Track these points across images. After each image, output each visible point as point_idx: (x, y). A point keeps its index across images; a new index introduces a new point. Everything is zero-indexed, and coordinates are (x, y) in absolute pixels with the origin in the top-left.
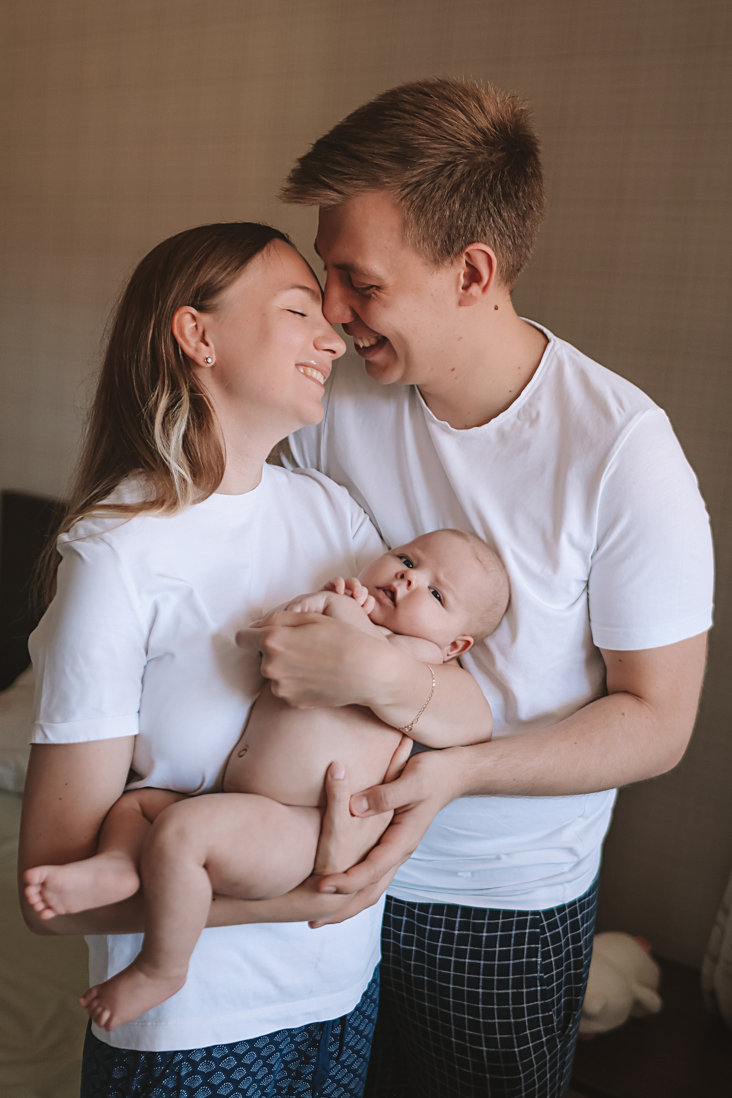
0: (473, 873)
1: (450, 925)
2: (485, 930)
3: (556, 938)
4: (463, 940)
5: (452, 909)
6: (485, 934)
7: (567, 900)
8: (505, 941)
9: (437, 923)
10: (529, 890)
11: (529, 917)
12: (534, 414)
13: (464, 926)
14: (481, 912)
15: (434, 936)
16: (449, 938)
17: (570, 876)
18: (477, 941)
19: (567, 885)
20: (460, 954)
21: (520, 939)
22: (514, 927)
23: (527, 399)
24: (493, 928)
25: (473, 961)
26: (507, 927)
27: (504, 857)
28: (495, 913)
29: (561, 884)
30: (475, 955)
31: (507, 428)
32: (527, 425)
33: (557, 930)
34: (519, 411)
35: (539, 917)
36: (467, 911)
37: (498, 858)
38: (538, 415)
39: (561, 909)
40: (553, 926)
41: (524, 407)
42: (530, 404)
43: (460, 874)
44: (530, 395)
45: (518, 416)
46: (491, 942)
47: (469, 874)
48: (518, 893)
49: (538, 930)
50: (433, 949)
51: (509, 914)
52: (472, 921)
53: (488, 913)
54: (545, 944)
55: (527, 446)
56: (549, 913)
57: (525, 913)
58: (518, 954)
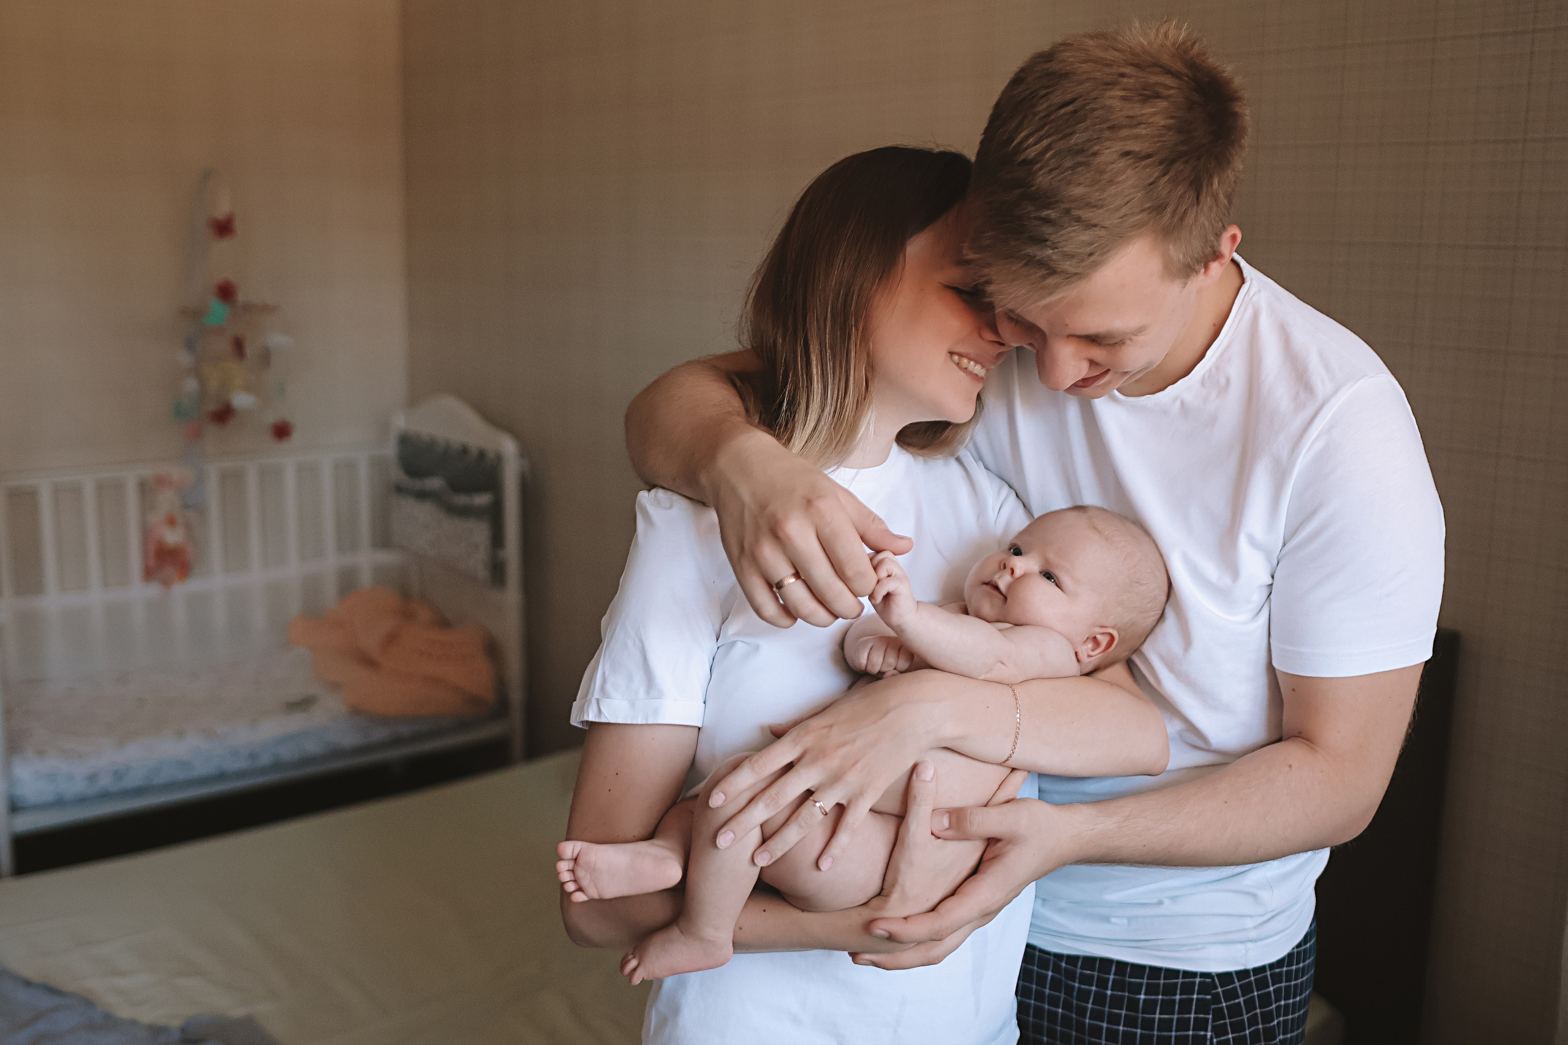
0: (1130, 919)
1: (1102, 984)
2: (1143, 992)
3: (1235, 1010)
4: (1116, 1002)
5: (1106, 963)
6: (1142, 997)
7: (1251, 965)
8: (1167, 1007)
9: (1086, 980)
10: (1199, 946)
11: (1198, 980)
12: (1223, 381)
13: (1118, 985)
14: (1138, 970)
15: (1084, 996)
16: (1100, 999)
17: (1253, 934)
18: (1133, 1005)
19: (1250, 945)
20: (1114, 1019)
21: (1185, 1006)
22: (1178, 991)
23: (1214, 359)
24: (1152, 990)
25: (1129, 1029)
26: (1170, 990)
27: (1167, 902)
28: (1155, 971)
29: (1242, 942)
30: (1130, 1022)
31: (1188, 398)
32: (1214, 395)
33: (1237, 1001)
34: (1204, 376)
35: (1210, 980)
36: (1121, 965)
37: (1160, 903)
38: (1228, 381)
39: (1243, 974)
40: (1231, 995)
41: (1210, 370)
42: (1217, 368)
43: (1113, 920)
44: (1217, 354)
45: (1203, 383)
46: (1150, 1006)
47: (1125, 921)
48: (1185, 948)
49: (1209, 997)
50: (1082, 1012)
51: (1172, 973)
52: (1127, 979)
53: (1147, 970)
54: (1218, 1014)
55: (1213, 420)
56: (1225, 978)
57: (1193, 975)
58: (1183, 1025)
